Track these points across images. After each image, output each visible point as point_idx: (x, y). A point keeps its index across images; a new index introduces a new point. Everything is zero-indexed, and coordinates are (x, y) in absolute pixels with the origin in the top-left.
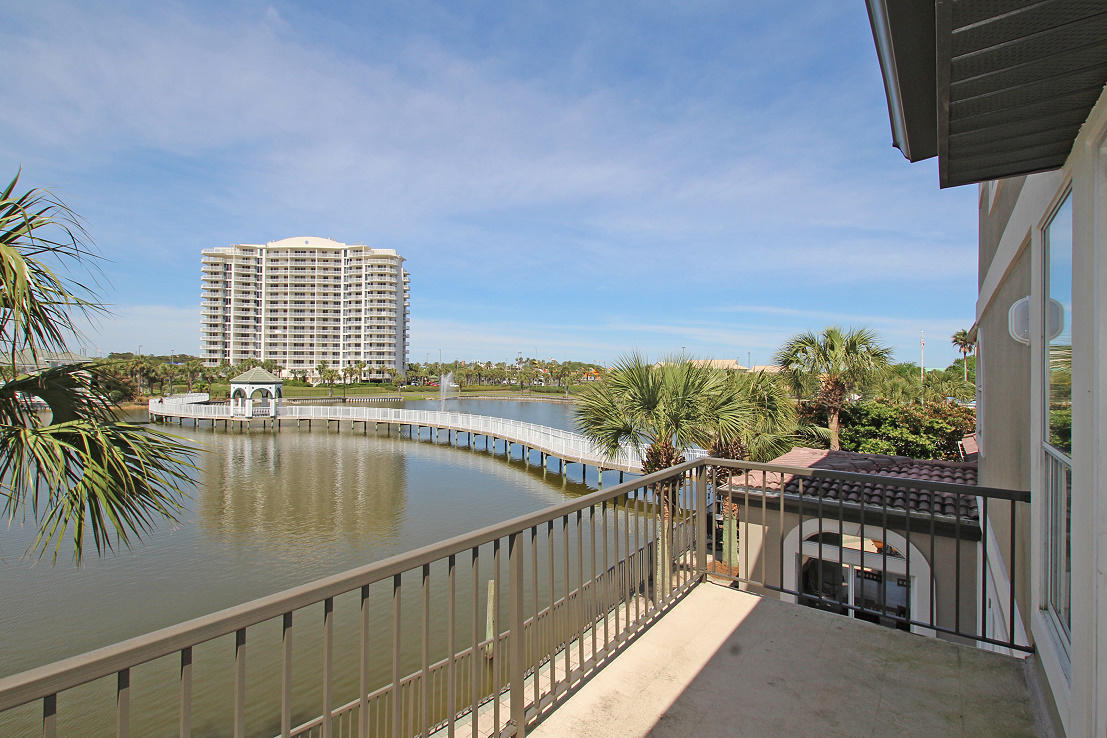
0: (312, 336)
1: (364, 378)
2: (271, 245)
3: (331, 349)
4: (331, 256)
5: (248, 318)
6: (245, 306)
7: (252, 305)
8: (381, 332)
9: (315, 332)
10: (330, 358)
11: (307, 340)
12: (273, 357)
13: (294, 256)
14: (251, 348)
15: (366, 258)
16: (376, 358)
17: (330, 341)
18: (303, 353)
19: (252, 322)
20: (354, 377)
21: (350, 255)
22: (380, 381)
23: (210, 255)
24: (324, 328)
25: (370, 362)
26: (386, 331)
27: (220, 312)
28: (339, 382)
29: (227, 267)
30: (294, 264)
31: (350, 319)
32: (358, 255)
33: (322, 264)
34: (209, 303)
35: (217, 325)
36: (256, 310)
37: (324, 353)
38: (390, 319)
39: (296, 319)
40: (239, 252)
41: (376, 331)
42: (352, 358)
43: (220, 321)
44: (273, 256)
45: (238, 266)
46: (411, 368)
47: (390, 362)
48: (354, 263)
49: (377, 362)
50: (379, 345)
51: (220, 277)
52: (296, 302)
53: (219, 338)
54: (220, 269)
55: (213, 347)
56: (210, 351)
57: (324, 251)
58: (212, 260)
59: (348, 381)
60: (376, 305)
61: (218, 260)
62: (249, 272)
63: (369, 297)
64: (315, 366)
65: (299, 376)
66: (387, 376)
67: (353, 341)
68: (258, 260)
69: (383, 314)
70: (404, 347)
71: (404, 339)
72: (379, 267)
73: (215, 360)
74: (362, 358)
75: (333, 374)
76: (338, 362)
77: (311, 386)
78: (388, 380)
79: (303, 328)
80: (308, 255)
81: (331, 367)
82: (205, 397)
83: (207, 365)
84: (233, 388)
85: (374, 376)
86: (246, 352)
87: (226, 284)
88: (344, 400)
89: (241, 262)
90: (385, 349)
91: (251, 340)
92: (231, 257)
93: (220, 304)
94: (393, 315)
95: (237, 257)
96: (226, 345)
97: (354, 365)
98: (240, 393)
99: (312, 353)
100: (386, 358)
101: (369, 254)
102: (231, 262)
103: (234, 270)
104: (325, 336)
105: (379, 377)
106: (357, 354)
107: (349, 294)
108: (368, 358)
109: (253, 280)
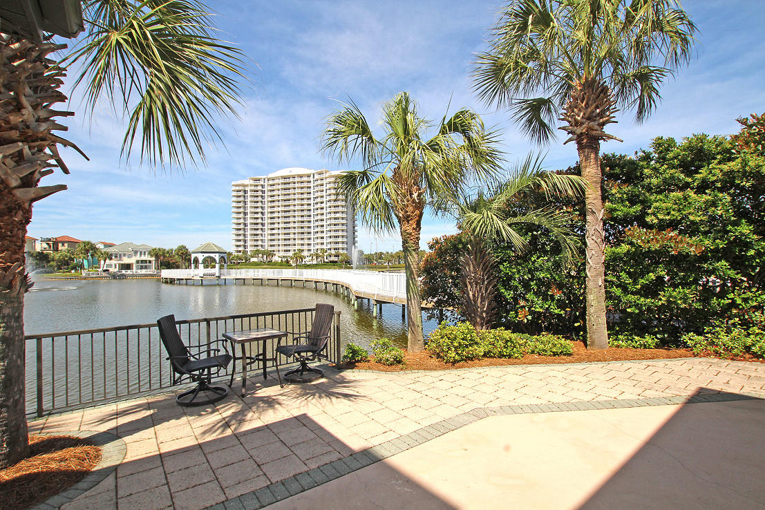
0: (294, 234)
1: (326, 260)
2: (271, 176)
3: (306, 242)
4: (305, 179)
5: (258, 224)
6: (256, 216)
7: (259, 215)
8: (337, 228)
9: (296, 231)
10: (305, 247)
11: (292, 236)
12: (272, 249)
13: (283, 181)
14: (260, 243)
15: (326, 178)
16: (333, 246)
17: (306, 236)
18: (289, 245)
19: (260, 226)
20: (319, 260)
21: (317, 177)
22: (336, 262)
23: (235, 185)
24: (302, 228)
25: (330, 249)
26: (340, 227)
27: (242, 221)
28: (309, 263)
29: (245, 192)
30: (283, 186)
31: (317, 221)
32: (321, 176)
33: (300, 185)
34: (236, 215)
35: (241, 229)
36: (262, 218)
37: (302, 245)
38: (343, 219)
39: (285, 223)
40: (252, 182)
41: (333, 228)
42: (319, 247)
43: (242, 226)
44: (271, 182)
45: (251, 191)
47: (343, 249)
48: (319, 182)
49: (335, 249)
50: (335, 237)
51: (242, 199)
52: (285, 211)
53: (241, 237)
54: (241, 193)
55: (239, 243)
56: (237, 246)
57: (301, 176)
58: (238, 188)
59: (315, 262)
60: (333, 209)
61: (241, 188)
62: (258, 194)
63: (329, 204)
65: (284, 260)
66: (340, 258)
67: (319, 235)
68: (263, 186)
69: (338, 215)
70: (354, 238)
71: (354, 233)
72: (334, 183)
73: (240, 252)
74: (324, 247)
76: (310, 250)
78: (341, 261)
79: (289, 228)
80: (291, 180)
81: (306, 253)
84: (192, 256)
85: (333, 259)
86: (257, 246)
87: (245, 202)
89: (253, 188)
90: (340, 240)
91: (259, 237)
92: (247, 186)
93: (242, 215)
94: (345, 216)
95: (251, 185)
96: (245, 241)
97: (319, 252)
99: (295, 245)
100: (340, 246)
101: (328, 175)
102: (248, 189)
103: (249, 194)
104: (303, 233)
105: (336, 259)
106: (322, 244)
107: (317, 203)
108: (329, 246)
109: (260, 199)
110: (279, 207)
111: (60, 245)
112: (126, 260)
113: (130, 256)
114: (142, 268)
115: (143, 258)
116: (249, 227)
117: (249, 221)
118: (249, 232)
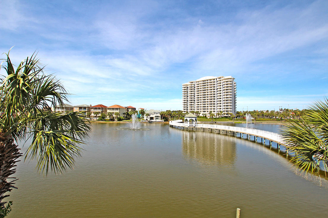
0: (208, 104)
1: (222, 116)
2: (197, 80)
3: (213, 108)
4: (213, 81)
5: (192, 100)
7: (193, 97)
8: (227, 102)
9: (209, 103)
10: (212, 110)
11: (206, 105)
12: (198, 110)
13: (203, 82)
14: (193, 108)
15: (222, 80)
16: (226, 110)
17: (213, 105)
18: (205, 109)
19: (193, 101)
20: (219, 116)
21: (218, 80)
22: (227, 117)
23: (184, 85)
24: (211, 102)
26: (229, 101)
27: (186, 99)
28: (215, 117)
29: (187, 88)
30: (203, 85)
31: (218, 99)
32: (220, 79)
33: (210, 84)
34: (184, 97)
35: (185, 103)
36: (194, 98)
37: (211, 109)
38: (230, 98)
39: (204, 100)
40: (190, 84)
41: (226, 102)
42: (219, 110)
43: (186, 101)
44: (198, 83)
45: (190, 87)
46: (238, 113)
47: (230, 111)
48: (219, 82)
49: (226, 111)
50: (227, 106)
51: (186, 90)
52: (204, 95)
53: (186, 106)
54: (186, 88)
55: (185, 108)
56: (184, 109)
57: (211, 80)
58: (184, 86)
59: (218, 117)
60: (226, 94)
61: (186, 86)
62: (193, 88)
63: (224, 91)
64: (209, 112)
65: (204, 115)
66: (229, 115)
67: (219, 105)
68: (194, 85)
69: (228, 96)
70: (235, 106)
71: (235, 104)
72: (226, 82)
73: (185, 111)
74: (221, 110)
75: (213, 115)
76: (215, 111)
77: (207, 118)
78: (230, 117)
79: (205, 102)
80: (206, 82)
81: (213, 113)
82: (181, 121)
83: (183, 113)
84: (185, 118)
85: (225, 115)
86: (192, 109)
87: (187, 92)
88: (216, 123)
89: (190, 86)
90: (229, 107)
91: (193, 106)
93: (186, 97)
94: (231, 96)
95: (190, 85)
96: (187, 107)
97: (219, 112)
98: (186, 120)
99: (208, 109)
100: (229, 110)
101: (223, 79)
102: (188, 86)
103: (189, 88)
104: (211, 104)
105: (227, 116)
106: (220, 109)
107: (218, 91)
108: (223, 110)
109: (193, 90)
110: (201, 93)
111: (129, 109)
112: (152, 116)
113: (153, 114)
114: (157, 119)
115: (157, 115)
116: (189, 102)
117: (189, 99)
118: (189, 104)
